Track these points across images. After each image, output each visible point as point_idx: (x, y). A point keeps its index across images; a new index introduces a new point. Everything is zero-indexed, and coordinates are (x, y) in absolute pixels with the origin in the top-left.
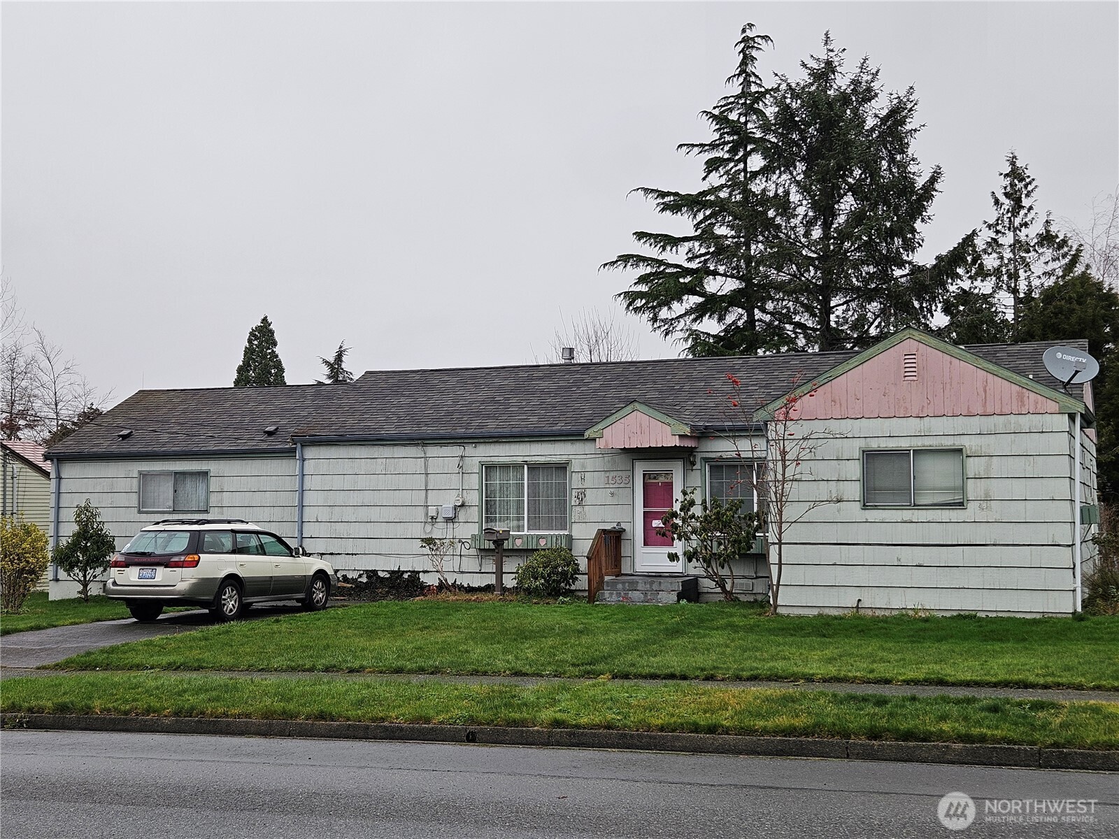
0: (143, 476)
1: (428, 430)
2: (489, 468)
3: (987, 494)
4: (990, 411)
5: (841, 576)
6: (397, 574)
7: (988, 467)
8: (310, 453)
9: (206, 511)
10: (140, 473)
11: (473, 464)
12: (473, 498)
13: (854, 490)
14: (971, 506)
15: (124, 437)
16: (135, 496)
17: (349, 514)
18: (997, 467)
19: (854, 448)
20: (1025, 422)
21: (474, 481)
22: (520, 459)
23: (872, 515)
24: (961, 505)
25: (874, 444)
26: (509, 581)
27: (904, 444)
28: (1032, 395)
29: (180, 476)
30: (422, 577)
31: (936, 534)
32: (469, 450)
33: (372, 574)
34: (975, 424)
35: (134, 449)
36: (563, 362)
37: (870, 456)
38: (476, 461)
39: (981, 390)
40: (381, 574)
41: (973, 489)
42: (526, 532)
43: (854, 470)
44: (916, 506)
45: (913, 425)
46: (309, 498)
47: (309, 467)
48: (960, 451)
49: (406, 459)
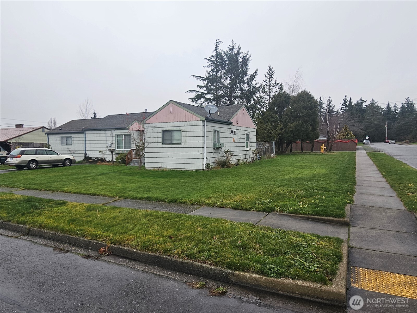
0: (62, 138)
1: (106, 127)
2: (117, 136)
3: (186, 141)
4: (190, 120)
5: (158, 160)
6: (102, 158)
7: (186, 134)
8: (87, 132)
9: (71, 145)
10: (61, 137)
11: (114, 135)
12: (114, 142)
13: (160, 140)
14: (183, 143)
15: (61, 129)
16: (60, 142)
17: (93, 145)
18: (188, 134)
19: (160, 130)
20: (193, 123)
21: (114, 138)
22: (122, 133)
23: (164, 146)
24: (180, 143)
25: (165, 129)
26: (115, 160)
27: (170, 129)
28: (195, 116)
29: (67, 137)
30: (106, 159)
31: (176, 150)
32: (113, 131)
33: (97, 158)
34: (184, 124)
35: (62, 132)
36: (145, 112)
37: (164, 132)
38: (115, 134)
39: (185, 115)
40: (99, 158)
41: (183, 139)
42: (124, 149)
43: (160, 135)
44: (172, 144)
45: (171, 124)
46: (87, 142)
47: (87, 135)
48: (180, 130)
49: (102, 134)
